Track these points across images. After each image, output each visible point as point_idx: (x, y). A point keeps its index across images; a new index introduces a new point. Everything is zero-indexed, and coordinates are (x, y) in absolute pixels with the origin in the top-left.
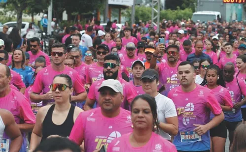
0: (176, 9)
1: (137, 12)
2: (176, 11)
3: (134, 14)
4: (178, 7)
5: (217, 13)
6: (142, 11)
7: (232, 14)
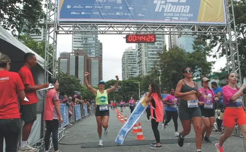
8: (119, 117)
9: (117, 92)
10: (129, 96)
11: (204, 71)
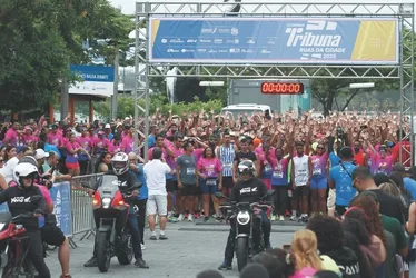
0: (193, 101)
1: (120, 106)
2: (192, 105)
3: (115, 110)
4: (196, 97)
5: (264, 108)
6: (130, 105)
7: (291, 109)
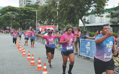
8: (20, 49)
9: (14, 19)
10: (26, 23)
11: (99, 6)
